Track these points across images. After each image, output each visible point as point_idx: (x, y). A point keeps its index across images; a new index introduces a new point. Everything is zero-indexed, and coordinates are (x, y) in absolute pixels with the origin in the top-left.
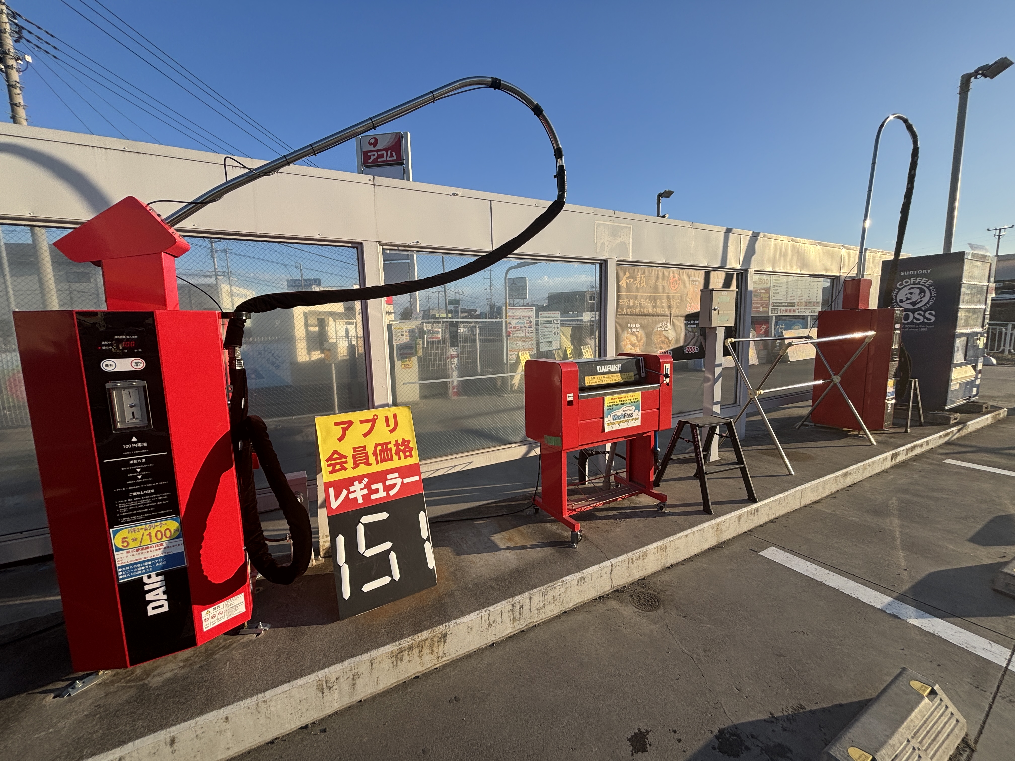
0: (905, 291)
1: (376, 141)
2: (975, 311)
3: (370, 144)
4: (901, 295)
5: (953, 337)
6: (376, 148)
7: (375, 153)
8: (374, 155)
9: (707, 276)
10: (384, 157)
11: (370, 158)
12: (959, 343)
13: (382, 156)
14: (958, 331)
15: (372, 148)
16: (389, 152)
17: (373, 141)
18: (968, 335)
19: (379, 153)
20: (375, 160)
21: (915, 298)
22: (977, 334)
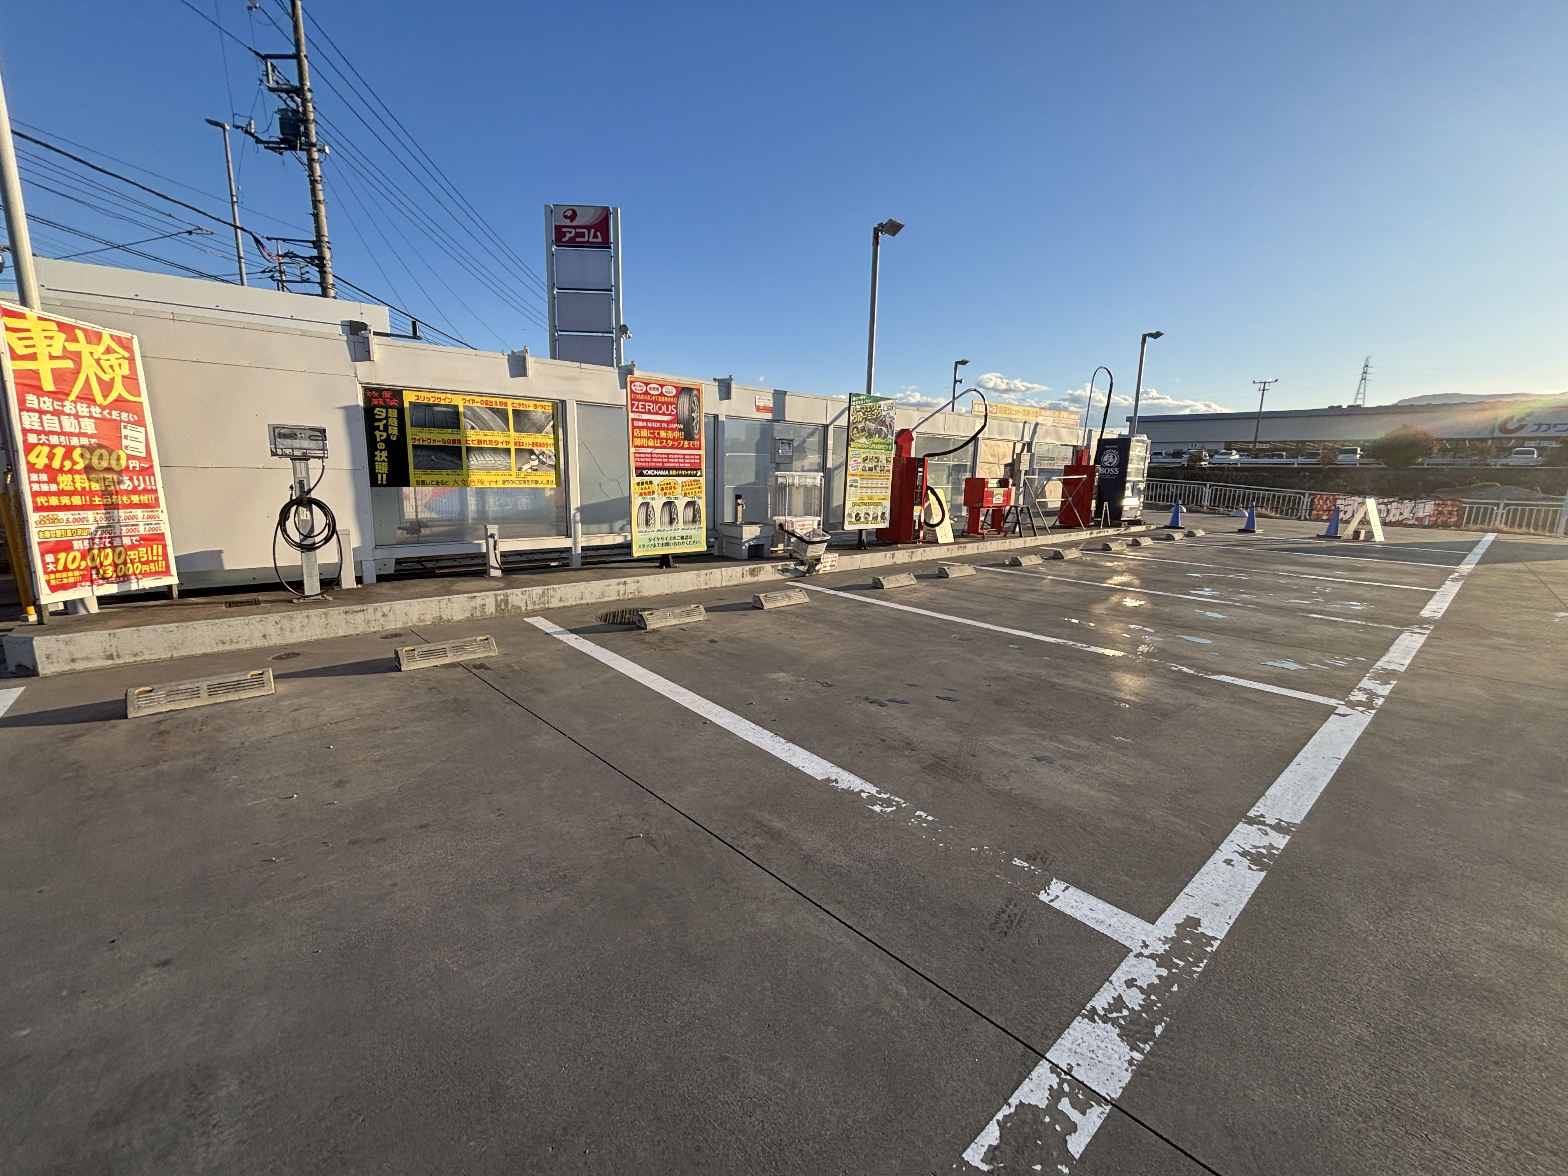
0: (1107, 456)
1: (574, 215)
2: (1138, 469)
3: (565, 217)
4: (1105, 459)
5: (1125, 482)
6: (574, 223)
7: (573, 231)
8: (570, 233)
9: (1015, 443)
10: (584, 237)
11: (565, 236)
12: (1128, 485)
13: (582, 235)
14: (1128, 479)
15: (567, 222)
16: (593, 231)
17: (569, 213)
18: (1134, 482)
19: (578, 230)
20: (572, 240)
21: (1111, 460)
22: (1139, 481)
